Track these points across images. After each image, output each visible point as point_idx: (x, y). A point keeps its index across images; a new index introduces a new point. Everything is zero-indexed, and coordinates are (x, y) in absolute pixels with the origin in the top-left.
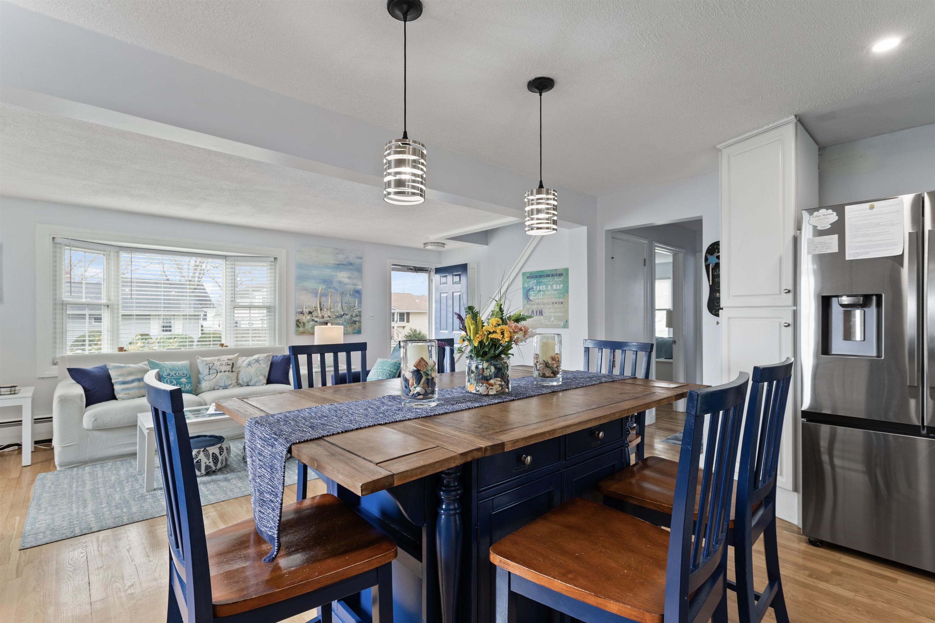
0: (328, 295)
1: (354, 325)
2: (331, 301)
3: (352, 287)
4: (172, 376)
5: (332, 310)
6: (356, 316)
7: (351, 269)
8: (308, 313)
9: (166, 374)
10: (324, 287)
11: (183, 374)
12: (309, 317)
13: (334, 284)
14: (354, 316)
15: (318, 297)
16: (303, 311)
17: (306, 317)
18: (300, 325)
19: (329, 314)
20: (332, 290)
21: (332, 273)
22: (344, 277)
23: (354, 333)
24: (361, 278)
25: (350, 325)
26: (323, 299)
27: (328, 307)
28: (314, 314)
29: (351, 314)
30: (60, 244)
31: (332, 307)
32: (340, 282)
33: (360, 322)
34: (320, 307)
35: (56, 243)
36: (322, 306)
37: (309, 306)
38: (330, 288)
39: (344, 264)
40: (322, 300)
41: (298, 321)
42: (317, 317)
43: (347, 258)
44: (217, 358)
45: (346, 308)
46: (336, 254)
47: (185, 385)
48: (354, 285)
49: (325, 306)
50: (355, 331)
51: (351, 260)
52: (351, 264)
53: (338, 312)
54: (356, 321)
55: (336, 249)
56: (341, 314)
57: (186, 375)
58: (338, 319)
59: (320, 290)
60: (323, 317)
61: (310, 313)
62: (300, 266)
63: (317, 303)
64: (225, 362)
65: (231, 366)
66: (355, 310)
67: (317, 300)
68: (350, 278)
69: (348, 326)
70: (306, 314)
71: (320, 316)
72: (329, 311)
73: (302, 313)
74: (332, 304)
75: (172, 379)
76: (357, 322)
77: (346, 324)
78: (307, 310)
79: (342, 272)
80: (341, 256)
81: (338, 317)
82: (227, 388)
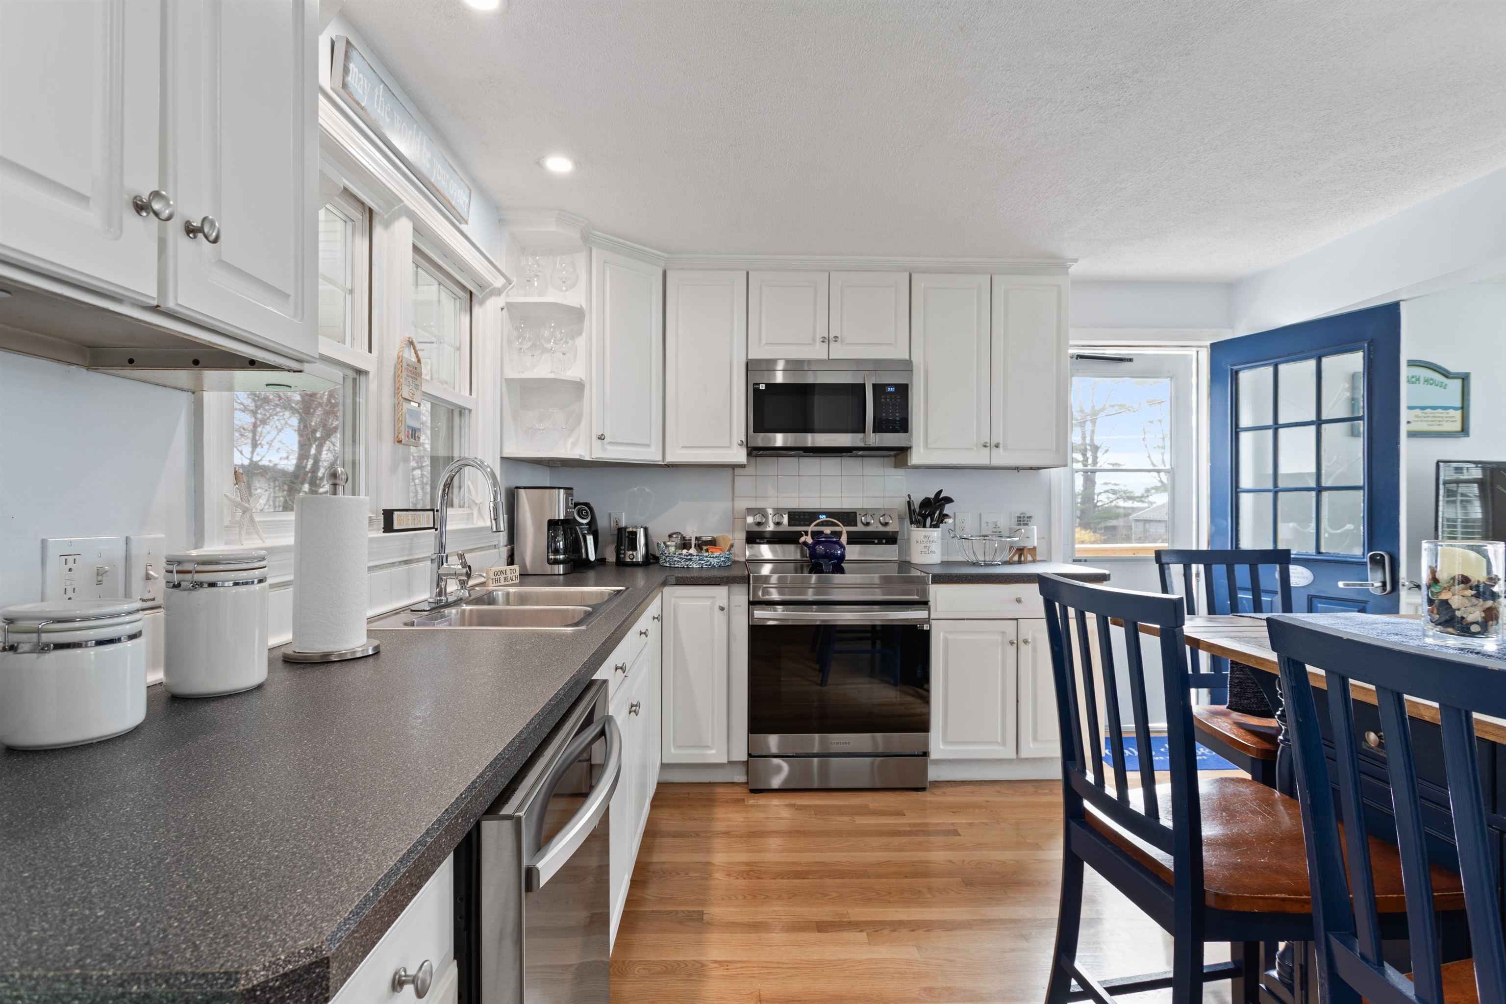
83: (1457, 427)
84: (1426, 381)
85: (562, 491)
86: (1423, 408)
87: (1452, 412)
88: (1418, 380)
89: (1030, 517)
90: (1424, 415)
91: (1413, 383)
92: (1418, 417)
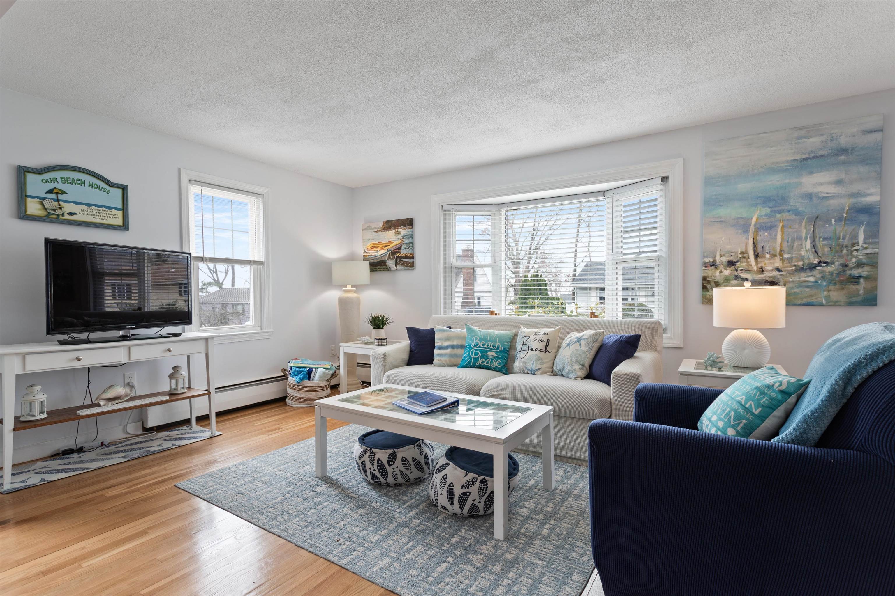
0: (775, 226)
1: (853, 287)
2: (782, 239)
3: (847, 203)
4: (480, 347)
5: (786, 256)
6: (860, 265)
7: (844, 163)
8: (725, 263)
9: (474, 343)
10: (767, 210)
11: (493, 346)
12: (727, 272)
13: (792, 203)
14: (850, 265)
15: (751, 233)
16: (714, 261)
17: (721, 272)
18: (708, 286)
19: (778, 263)
20: (786, 215)
21: (787, 181)
22: (821, 184)
23: (851, 304)
24: (880, 177)
25: (838, 286)
26: (763, 235)
27: (774, 249)
28: (742, 265)
29: (842, 261)
30: (449, 211)
31: (785, 248)
32: (809, 196)
33: (872, 279)
34: (755, 251)
35: (445, 211)
36: (759, 249)
37: (728, 252)
38: (780, 212)
39: (822, 156)
40: (759, 238)
41: (704, 279)
42: (746, 271)
43: (832, 140)
44: (536, 330)
45: (827, 249)
46: (799, 138)
47: (492, 360)
48: (853, 195)
49: (767, 249)
50: (854, 299)
51: (843, 141)
52: (844, 151)
53: (802, 259)
54: (859, 277)
55: (800, 128)
56: (813, 264)
57: (498, 348)
58: (803, 274)
59: (754, 220)
60: (762, 270)
61: (731, 264)
62: (709, 181)
63: (747, 245)
64: (541, 336)
65: (545, 343)
66: (855, 253)
67: (747, 239)
68: (839, 182)
69: (832, 287)
70: (721, 267)
71: (755, 268)
72: (778, 259)
73: (713, 265)
74: (785, 244)
75: (478, 350)
76: (862, 280)
77: (825, 284)
78: (725, 259)
79: (815, 175)
80: (811, 140)
81: (802, 269)
82: (534, 374)
83: (119, 222)
86: (88, 205)
87: (113, 211)
88: (83, 183)
90: (89, 210)
91: (79, 184)
92: (84, 210)
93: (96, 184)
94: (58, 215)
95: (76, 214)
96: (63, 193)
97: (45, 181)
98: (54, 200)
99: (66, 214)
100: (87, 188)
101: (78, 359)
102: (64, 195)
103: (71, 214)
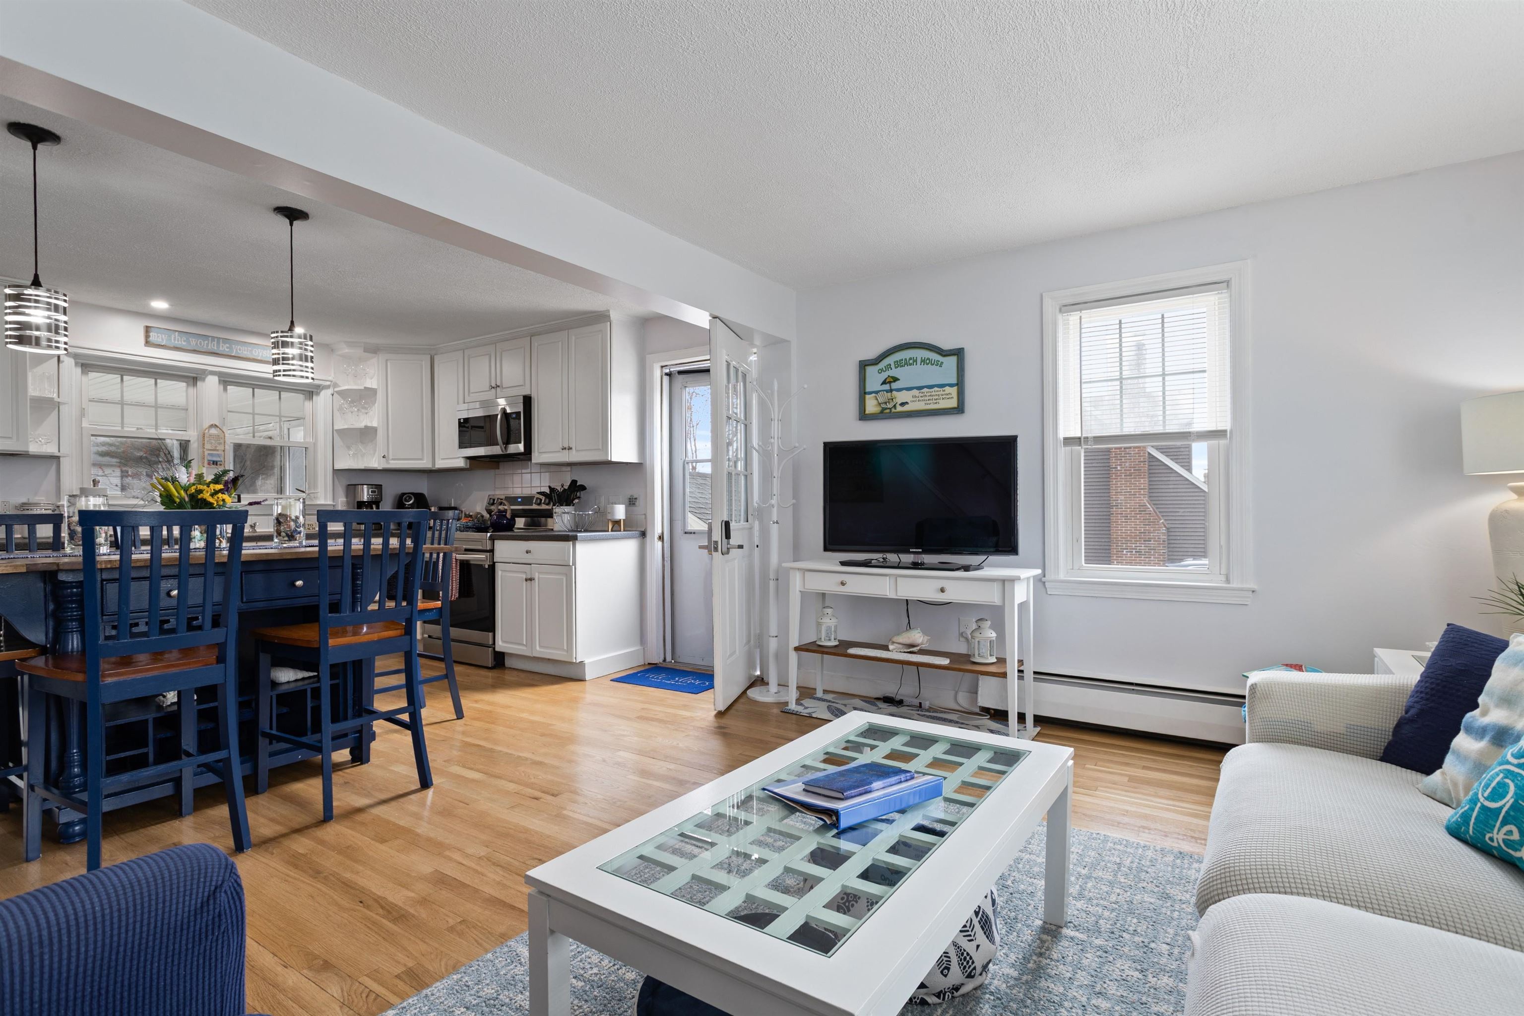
83: (953, 403)
84: (923, 361)
85: (365, 486)
86: (919, 388)
87: (948, 389)
88: (916, 361)
89: (636, 499)
90: (921, 395)
91: (911, 364)
92: (916, 397)
93: (928, 359)
94: (890, 409)
95: (907, 403)
96: (895, 379)
97: (881, 371)
98: (887, 391)
99: (898, 406)
100: (918, 368)
101: (843, 584)
102: (897, 382)
103: (903, 404)
